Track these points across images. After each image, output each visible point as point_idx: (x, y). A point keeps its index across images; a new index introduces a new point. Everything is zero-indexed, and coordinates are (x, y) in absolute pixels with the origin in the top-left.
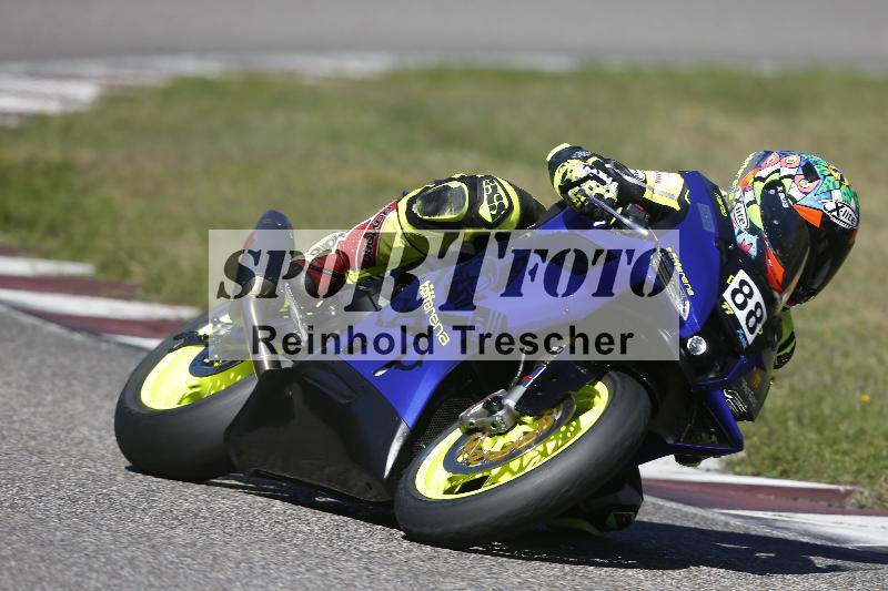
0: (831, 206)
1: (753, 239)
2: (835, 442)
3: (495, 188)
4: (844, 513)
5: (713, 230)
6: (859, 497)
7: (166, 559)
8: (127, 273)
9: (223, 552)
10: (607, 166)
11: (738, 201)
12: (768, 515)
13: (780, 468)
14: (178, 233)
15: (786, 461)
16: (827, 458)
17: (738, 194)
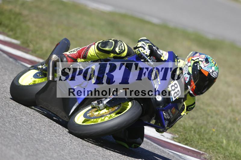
0: (211, 71)
1: (188, 76)
2: (203, 139)
3: (121, 44)
4: (200, 159)
6: (206, 156)
7: (19, 124)
8: (28, 46)
9: (34, 126)
10: (154, 47)
11: (186, 65)
12: (180, 154)
13: (186, 142)
14: (45, 39)
15: (188, 141)
16: (200, 143)
17: (187, 63)
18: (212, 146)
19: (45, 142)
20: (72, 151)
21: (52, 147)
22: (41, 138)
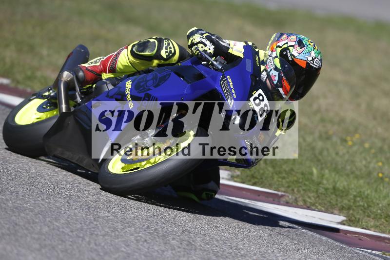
0: (310, 59)
1: (276, 73)
2: (280, 172)
3: (169, 44)
4: (279, 204)
5: (250, 71)
6: (287, 198)
9: (6, 187)
10: (213, 37)
11: (270, 56)
12: (246, 201)
13: (253, 181)
15: (257, 178)
16: (275, 179)
17: (270, 53)
18: (296, 181)
19: (27, 211)
20: (71, 219)
21: (39, 217)
22: (20, 206)
